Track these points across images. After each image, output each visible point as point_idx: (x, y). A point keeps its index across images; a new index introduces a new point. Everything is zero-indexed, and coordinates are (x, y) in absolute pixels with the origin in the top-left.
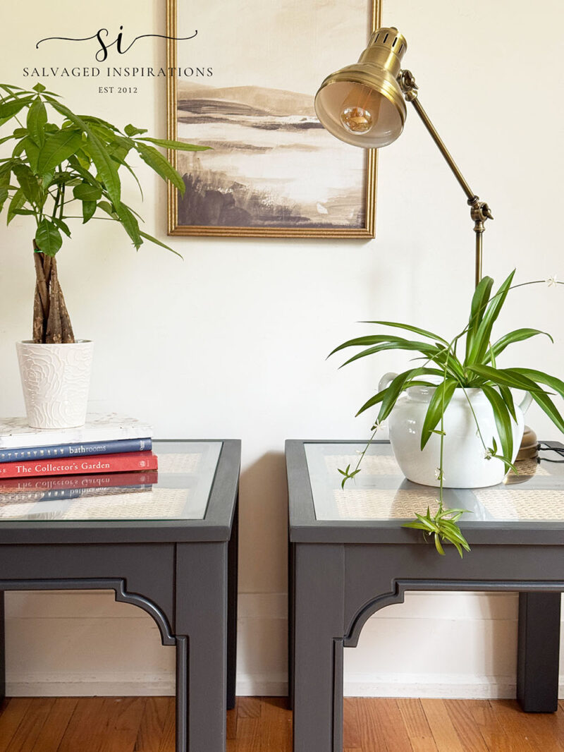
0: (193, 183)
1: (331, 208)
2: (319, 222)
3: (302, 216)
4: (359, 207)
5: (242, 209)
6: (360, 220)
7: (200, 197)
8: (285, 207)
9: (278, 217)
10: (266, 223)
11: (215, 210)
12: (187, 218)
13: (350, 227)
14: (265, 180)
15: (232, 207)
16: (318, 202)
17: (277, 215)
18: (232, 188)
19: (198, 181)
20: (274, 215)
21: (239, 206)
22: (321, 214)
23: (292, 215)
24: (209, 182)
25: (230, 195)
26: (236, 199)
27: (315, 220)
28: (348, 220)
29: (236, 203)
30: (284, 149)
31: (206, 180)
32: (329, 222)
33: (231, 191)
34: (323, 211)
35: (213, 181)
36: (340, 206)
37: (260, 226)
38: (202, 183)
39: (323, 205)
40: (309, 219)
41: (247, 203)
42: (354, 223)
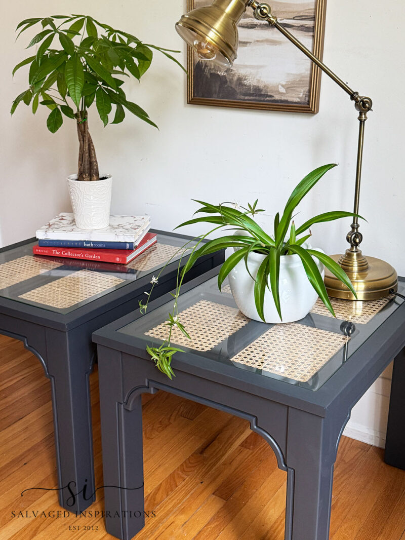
0: (203, 67)
1: (288, 88)
2: (280, 98)
3: (269, 94)
4: (307, 88)
5: (232, 87)
6: (307, 99)
7: (207, 77)
8: (258, 86)
9: (254, 94)
10: (246, 98)
11: (216, 87)
12: (200, 93)
13: (300, 103)
14: (246, 66)
15: (226, 86)
16: (279, 84)
17: (253, 92)
18: (226, 71)
19: (206, 66)
20: (251, 92)
21: (230, 85)
22: (281, 94)
23: (262, 93)
24: (212, 67)
25: (224, 76)
26: (228, 80)
27: (277, 97)
28: (299, 98)
29: (228, 83)
30: (258, 43)
31: (211, 65)
32: (286, 99)
33: (225, 74)
34: (282, 90)
35: (215, 66)
36: (295, 87)
37: (241, 100)
38: (208, 68)
39: (283, 86)
40: (273, 96)
41: (234, 83)
42: (303, 100)
